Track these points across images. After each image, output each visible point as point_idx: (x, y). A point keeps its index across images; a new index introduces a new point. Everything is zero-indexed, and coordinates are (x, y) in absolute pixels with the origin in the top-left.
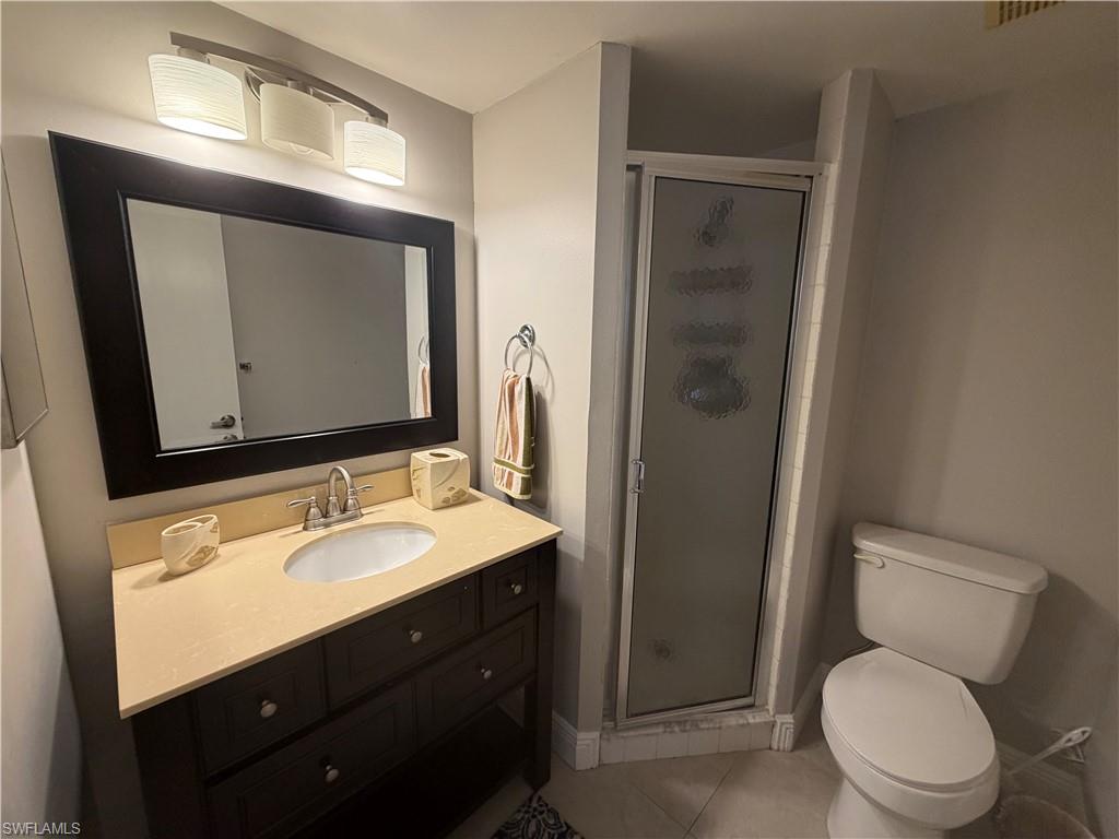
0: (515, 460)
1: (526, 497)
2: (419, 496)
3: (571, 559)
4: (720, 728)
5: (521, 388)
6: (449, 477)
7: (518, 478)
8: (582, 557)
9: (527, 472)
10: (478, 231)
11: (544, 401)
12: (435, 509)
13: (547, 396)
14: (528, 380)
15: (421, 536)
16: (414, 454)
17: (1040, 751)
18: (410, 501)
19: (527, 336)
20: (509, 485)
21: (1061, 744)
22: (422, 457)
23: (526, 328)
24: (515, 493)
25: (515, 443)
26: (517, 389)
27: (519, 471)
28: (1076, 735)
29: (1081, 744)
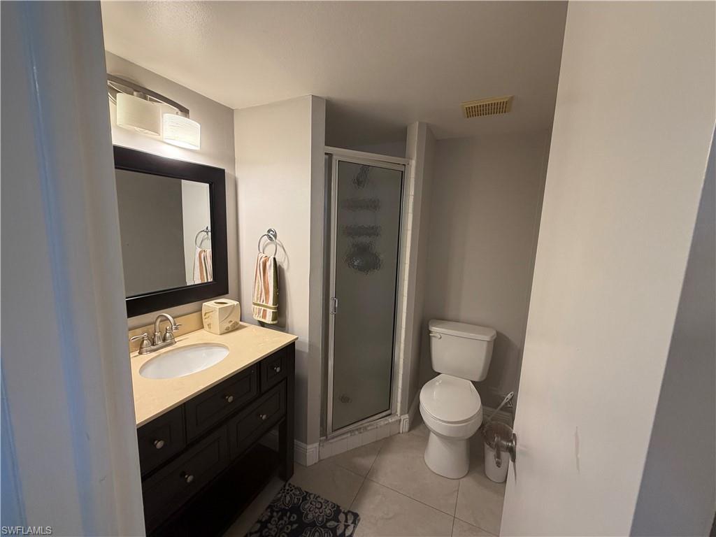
0: (267, 303)
1: (272, 323)
2: (210, 328)
3: (301, 352)
4: (377, 428)
5: (270, 264)
6: (230, 315)
7: (270, 313)
8: (307, 351)
9: (275, 309)
10: (238, 174)
11: (283, 270)
12: (221, 334)
13: (285, 266)
14: (274, 259)
16: (204, 304)
17: (498, 406)
18: (202, 331)
19: (272, 235)
20: (264, 316)
21: (505, 401)
22: (210, 305)
23: (269, 231)
24: (269, 320)
25: (267, 293)
26: (268, 264)
27: (270, 308)
28: (509, 396)
29: (511, 399)
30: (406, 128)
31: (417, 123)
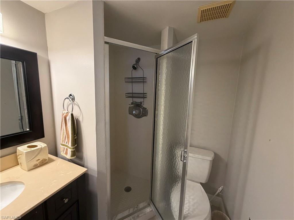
0: (68, 144)
1: (71, 158)
2: (21, 166)
3: (93, 176)
5: (69, 118)
6: (37, 155)
7: (70, 151)
8: (96, 176)
9: (73, 148)
11: (80, 121)
13: (80, 119)
14: (72, 115)
15: (19, 186)
17: (215, 194)
19: (72, 97)
20: (66, 153)
21: (218, 191)
22: (23, 149)
23: (71, 95)
24: (69, 156)
25: (68, 138)
26: (67, 118)
27: (70, 148)
28: (221, 189)
29: (222, 190)
30: (161, 32)
31: (168, 28)
